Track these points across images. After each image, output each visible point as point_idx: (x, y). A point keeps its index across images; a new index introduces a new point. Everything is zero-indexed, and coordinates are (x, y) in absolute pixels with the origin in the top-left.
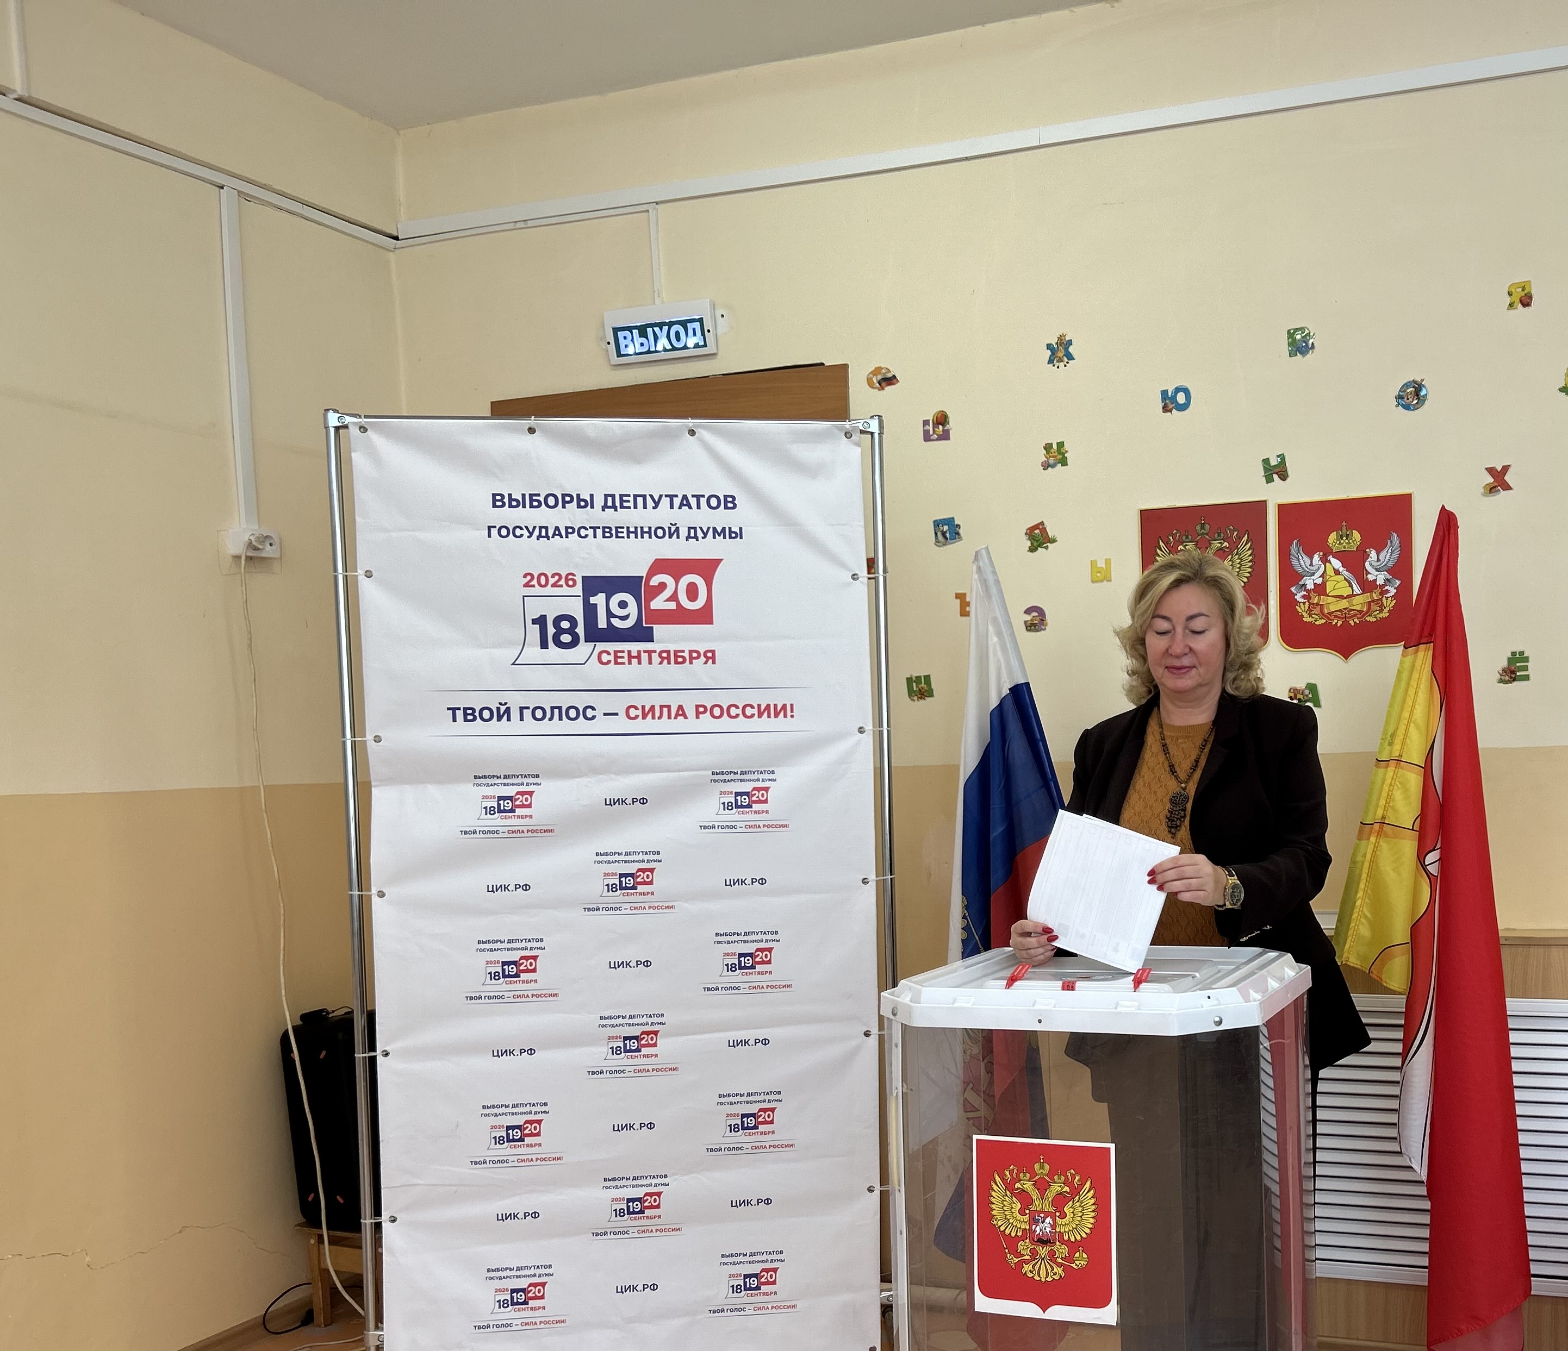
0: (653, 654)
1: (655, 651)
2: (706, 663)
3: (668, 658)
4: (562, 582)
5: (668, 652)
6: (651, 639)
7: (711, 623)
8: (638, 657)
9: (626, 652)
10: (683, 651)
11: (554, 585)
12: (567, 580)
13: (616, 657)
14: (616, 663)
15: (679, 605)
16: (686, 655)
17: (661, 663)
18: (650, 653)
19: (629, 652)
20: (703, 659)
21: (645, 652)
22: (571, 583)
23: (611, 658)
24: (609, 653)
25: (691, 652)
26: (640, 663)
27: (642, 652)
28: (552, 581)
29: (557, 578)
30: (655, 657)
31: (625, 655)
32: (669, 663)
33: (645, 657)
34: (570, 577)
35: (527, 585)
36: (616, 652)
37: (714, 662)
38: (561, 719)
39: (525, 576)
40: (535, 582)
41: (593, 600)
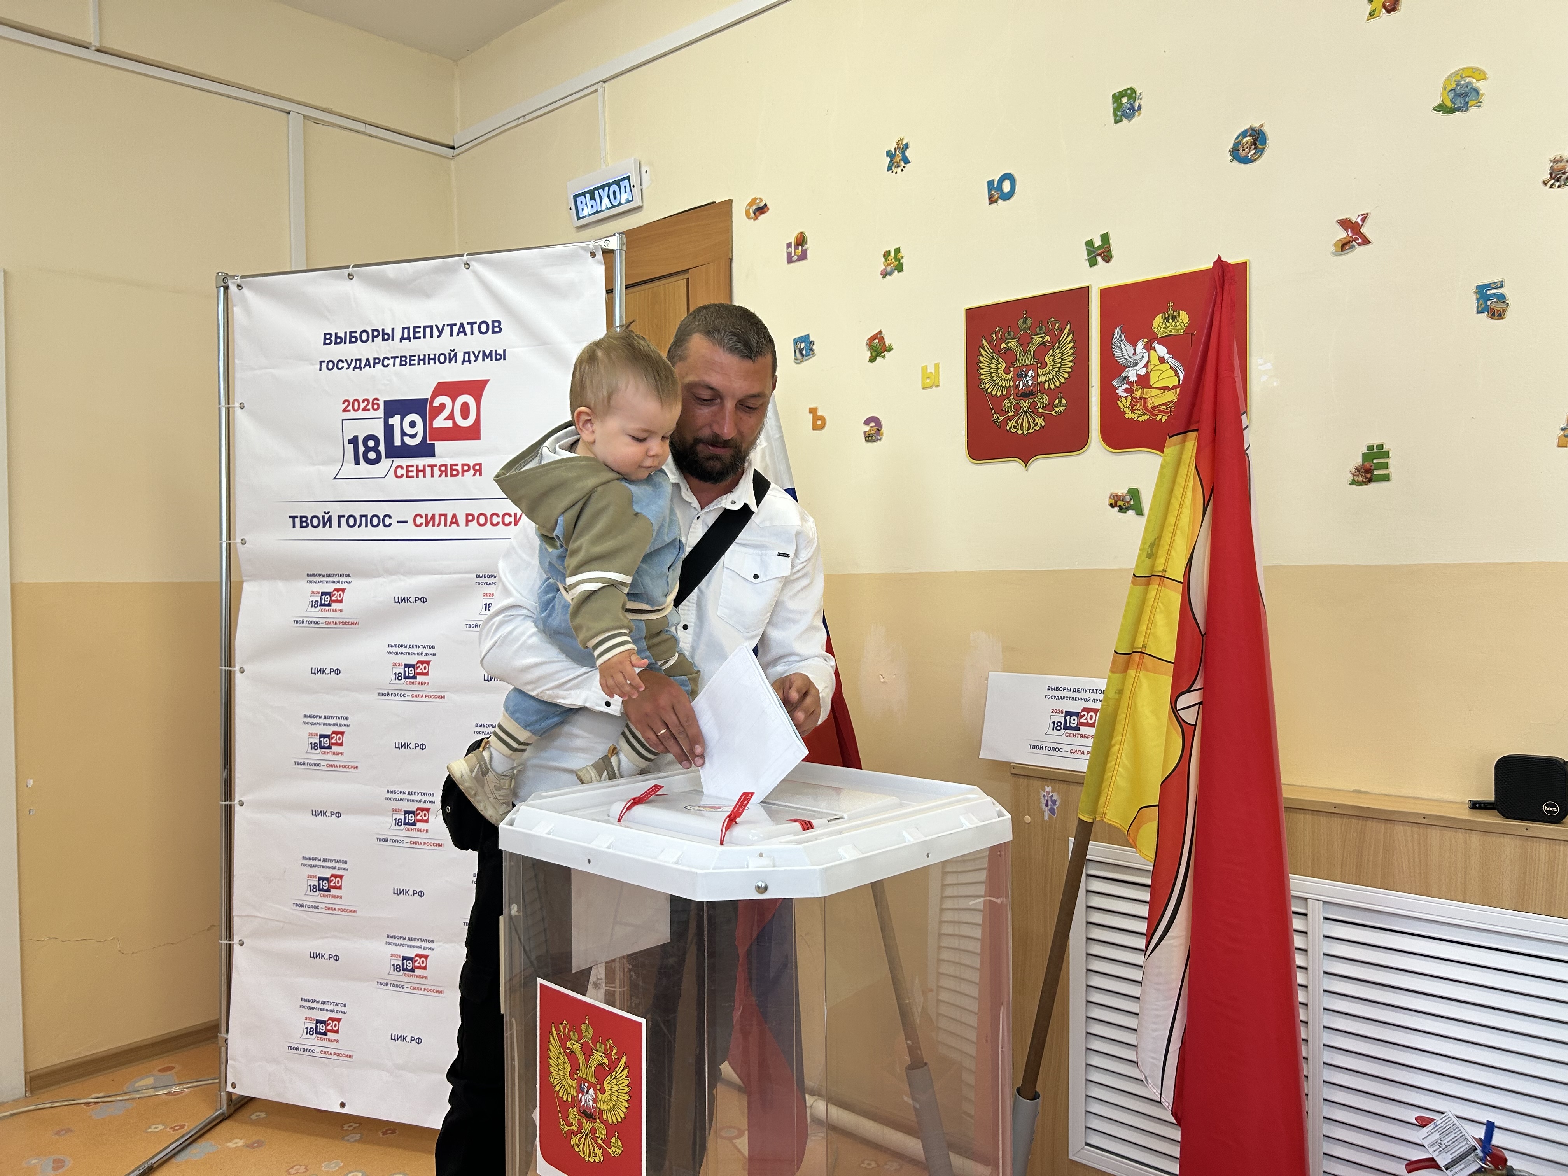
0: (435, 468)
1: (436, 466)
2: (474, 475)
3: (446, 471)
4: (370, 407)
5: (446, 466)
6: (432, 455)
7: (479, 438)
8: (424, 471)
9: (415, 467)
10: (457, 465)
11: (364, 409)
12: (373, 404)
13: (408, 471)
14: (408, 476)
15: (454, 423)
16: (459, 468)
17: (440, 476)
18: (432, 466)
19: (417, 466)
20: (472, 472)
21: (429, 466)
22: (376, 407)
23: (404, 472)
24: (402, 468)
25: (463, 465)
26: (424, 476)
27: (427, 466)
28: (362, 406)
29: (366, 403)
30: (436, 469)
31: (414, 469)
32: (446, 476)
33: (428, 470)
34: (376, 401)
35: (345, 410)
36: (408, 467)
37: (480, 475)
38: (366, 526)
39: (344, 403)
40: (350, 408)
41: (391, 421)
